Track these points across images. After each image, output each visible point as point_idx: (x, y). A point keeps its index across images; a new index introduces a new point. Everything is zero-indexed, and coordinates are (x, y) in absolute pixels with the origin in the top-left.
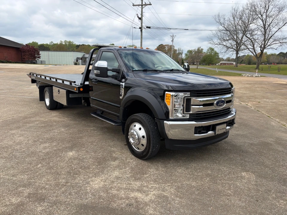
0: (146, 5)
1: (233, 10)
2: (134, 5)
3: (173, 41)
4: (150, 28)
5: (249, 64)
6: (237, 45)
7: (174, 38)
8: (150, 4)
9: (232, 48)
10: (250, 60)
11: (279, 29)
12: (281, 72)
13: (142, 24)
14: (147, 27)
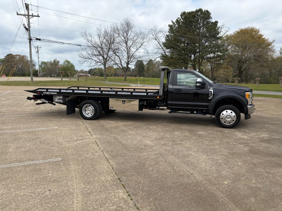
0: (33, 16)
2: (18, 14)
3: (38, 52)
4: (40, 40)
5: (101, 76)
6: (104, 61)
8: (38, 16)
9: (100, 62)
10: (102, 73)
11: (137, 49)
13: (29, 34)
14: (37, 39)
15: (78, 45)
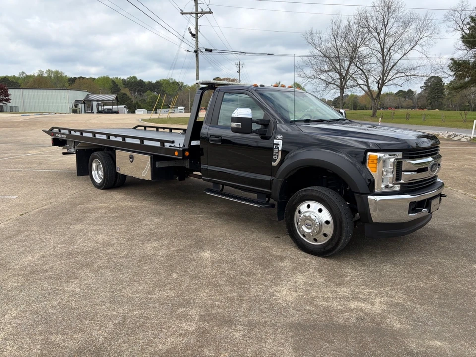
0: (203, 13)
1: (333, 25)
2: (183, 13)
3: (240, 72)
4: (210, 51)
5: (354, 109)
6: (341, 80)
7: (241, 68)
8: (210, 13)
9: (334, 84)
10: (355, 103)
11: (405, 54)
12: (410, 120)
13: (197, 44)
14: (207, 50)
15: (269, 54)
